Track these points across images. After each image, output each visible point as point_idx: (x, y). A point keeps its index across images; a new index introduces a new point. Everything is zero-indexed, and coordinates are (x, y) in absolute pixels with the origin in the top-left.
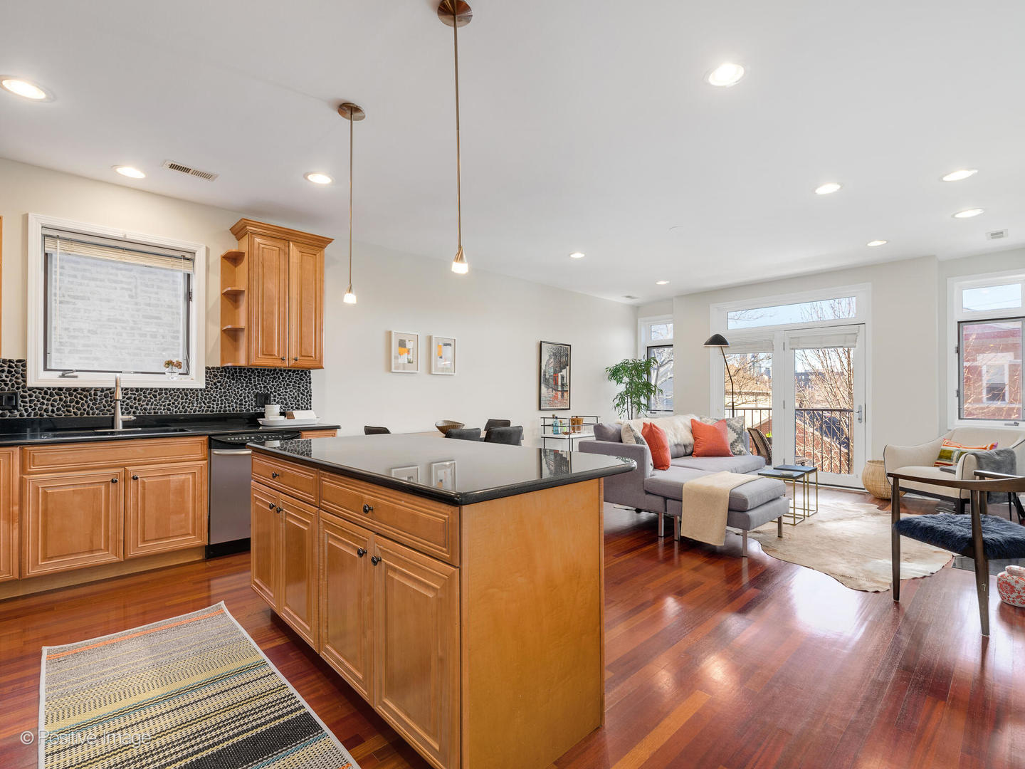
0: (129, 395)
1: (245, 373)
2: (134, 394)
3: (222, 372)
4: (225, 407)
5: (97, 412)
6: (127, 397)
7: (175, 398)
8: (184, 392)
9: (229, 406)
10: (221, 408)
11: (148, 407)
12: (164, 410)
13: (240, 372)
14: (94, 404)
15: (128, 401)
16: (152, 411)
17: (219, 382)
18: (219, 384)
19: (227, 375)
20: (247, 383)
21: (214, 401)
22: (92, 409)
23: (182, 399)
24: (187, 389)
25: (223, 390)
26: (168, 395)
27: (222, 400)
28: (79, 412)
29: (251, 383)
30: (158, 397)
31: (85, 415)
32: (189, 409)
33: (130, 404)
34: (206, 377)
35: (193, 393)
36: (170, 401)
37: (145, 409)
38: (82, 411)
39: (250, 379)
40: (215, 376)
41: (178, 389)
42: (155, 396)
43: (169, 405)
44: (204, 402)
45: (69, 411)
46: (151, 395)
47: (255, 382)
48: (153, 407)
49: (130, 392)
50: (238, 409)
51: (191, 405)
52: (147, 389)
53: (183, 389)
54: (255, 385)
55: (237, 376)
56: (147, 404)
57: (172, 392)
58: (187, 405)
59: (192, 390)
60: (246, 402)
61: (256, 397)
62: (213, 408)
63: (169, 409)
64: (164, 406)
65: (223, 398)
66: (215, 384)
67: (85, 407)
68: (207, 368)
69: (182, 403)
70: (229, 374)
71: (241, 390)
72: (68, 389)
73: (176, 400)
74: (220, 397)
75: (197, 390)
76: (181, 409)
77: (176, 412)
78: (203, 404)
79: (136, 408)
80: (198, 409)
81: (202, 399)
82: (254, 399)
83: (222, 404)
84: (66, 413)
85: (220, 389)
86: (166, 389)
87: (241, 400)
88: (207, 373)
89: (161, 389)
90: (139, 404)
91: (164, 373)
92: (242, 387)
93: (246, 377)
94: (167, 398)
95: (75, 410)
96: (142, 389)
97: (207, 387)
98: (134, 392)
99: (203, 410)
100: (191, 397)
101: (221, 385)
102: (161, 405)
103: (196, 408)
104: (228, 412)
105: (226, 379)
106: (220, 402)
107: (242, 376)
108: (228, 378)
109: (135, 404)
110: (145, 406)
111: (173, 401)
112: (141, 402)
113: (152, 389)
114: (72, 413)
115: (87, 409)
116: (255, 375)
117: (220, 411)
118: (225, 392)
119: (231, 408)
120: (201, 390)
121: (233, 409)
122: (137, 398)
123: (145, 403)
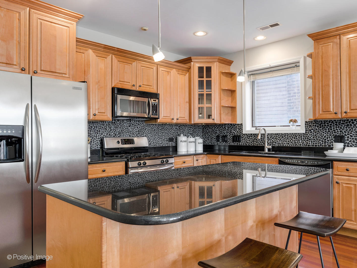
0: (273, 137)
1: (327, 123)
2: (275, 136)
3: (314, 123)
4: (316, 143)
5: (262, 144)
6: (272, 137)
7: (291, 138)
8: (295, 135)
9: (318, 143)
10: (314, 144)
11: (280, 142)
12: (287, 144)
13: (324, 123)
14: (261, 140)
15: (273, 139)
16: (282, 144)
17: (313, 129)
18: (312, 131)
19: (317, 125)
20: (329, 129)
21: (310, 140)
22: (261, 143)
23: (294, 139)
24: (297, 134)
25: (315, 134)
26: (288, 137)
27: (314, 139)
28: (257, 144)
29: (331, 129)
30: (284, 137)
31: (259, 145)
32: (297, 144)
33: (274, 141)
34: (305, 127)
35: (300, 136)
36: (289, 139)
37: (279, 143)
38: (258, 143)
39: (331, 127)
40: (310, 126)
41: (293, 134)
42: (283, 137)
43: (289, 141)
44: (305, 140)
45: (254, 143)
46: (281, 137)
47: (334, 128)
48: (282, 142)
49: (273, 135)
50: (324, 145)
51: (298, 142)
52: (280, 134)
53: (295, 134)
54: (334, 130)
55: (322, 126)
56: (280, 141)
57: (290, 135)
58: (296, 142)
59: (299, 134)
60: (328, 141)
61: (335, 137)
62: (309, 144)
63: (288, 144)
64: (287, 142)
65: (315, 138)
66: (310, 130)
67: (259, 142)
68: (306, 122)
69: (294, 140)
70: (318, 124)
71: (325, 134)
72: (254, 134)
73: (291, 139)
74: (313, 138)
75: (301, 134)
76: (294, 144)
77: (292, 145)
78: (304, 142)
79: (276, 142)
80: (302, 144)
81: (304, 139)
82: (334, 139)
83: (314, 141)
84: (253, 144)
85: (313, 133)
86: (287, 134)
87: (325, 140)
88: (306, 124)
89: (285, 134)
90: (277, 141)
91: (289, 126)
92: (326, 132)
93: (328, 126)
94: (288, 138)
95: (256, 143)
96: (278, 134)
97: (306, 132)
98: (275, 135)
99: (304, 145)
100: (298, 137)
101: (314, 131)
102: (285, 141)
103: (301, 143)
104: (317, 146)
105: (316, 128)
106: (313, 141)
107: (325, 125)
108: (318, 127)
109: (275, 141)
110: (279, 142)
111: (290, 139)
112: (277, 140)
113: (281, 134)
114: (255, 144)
115: (259, 143)
116: (334, 124)
117: (313, 145)
118: (316, 135)
119: (320, 144)
120: (303, 134)
121: (321, 145)
122: (276, 138)
123: (279, 141)
